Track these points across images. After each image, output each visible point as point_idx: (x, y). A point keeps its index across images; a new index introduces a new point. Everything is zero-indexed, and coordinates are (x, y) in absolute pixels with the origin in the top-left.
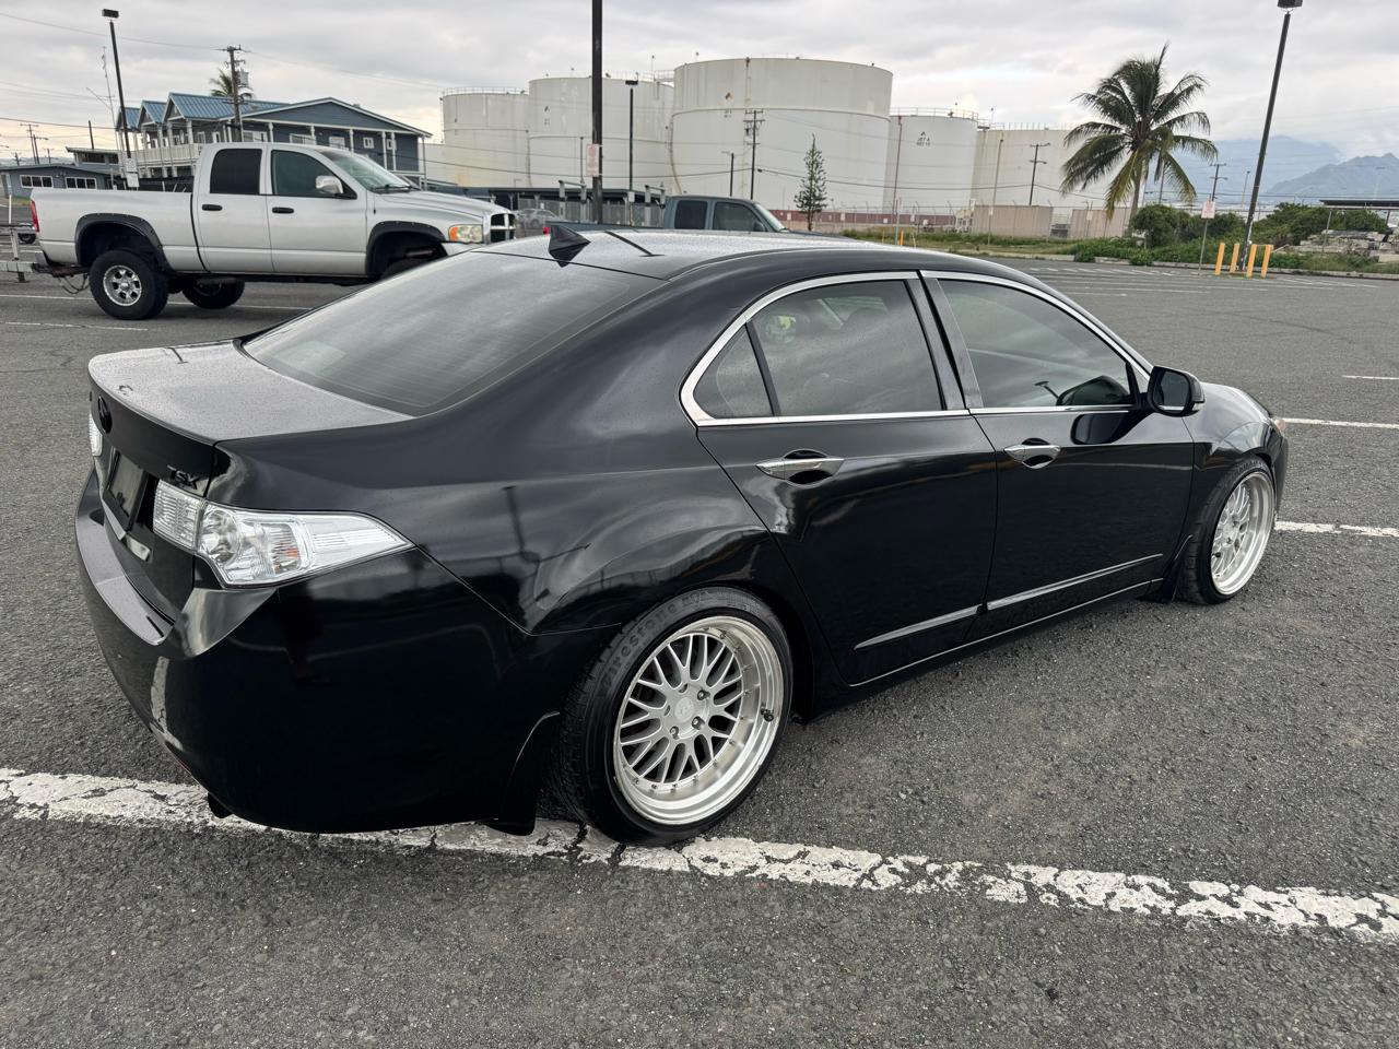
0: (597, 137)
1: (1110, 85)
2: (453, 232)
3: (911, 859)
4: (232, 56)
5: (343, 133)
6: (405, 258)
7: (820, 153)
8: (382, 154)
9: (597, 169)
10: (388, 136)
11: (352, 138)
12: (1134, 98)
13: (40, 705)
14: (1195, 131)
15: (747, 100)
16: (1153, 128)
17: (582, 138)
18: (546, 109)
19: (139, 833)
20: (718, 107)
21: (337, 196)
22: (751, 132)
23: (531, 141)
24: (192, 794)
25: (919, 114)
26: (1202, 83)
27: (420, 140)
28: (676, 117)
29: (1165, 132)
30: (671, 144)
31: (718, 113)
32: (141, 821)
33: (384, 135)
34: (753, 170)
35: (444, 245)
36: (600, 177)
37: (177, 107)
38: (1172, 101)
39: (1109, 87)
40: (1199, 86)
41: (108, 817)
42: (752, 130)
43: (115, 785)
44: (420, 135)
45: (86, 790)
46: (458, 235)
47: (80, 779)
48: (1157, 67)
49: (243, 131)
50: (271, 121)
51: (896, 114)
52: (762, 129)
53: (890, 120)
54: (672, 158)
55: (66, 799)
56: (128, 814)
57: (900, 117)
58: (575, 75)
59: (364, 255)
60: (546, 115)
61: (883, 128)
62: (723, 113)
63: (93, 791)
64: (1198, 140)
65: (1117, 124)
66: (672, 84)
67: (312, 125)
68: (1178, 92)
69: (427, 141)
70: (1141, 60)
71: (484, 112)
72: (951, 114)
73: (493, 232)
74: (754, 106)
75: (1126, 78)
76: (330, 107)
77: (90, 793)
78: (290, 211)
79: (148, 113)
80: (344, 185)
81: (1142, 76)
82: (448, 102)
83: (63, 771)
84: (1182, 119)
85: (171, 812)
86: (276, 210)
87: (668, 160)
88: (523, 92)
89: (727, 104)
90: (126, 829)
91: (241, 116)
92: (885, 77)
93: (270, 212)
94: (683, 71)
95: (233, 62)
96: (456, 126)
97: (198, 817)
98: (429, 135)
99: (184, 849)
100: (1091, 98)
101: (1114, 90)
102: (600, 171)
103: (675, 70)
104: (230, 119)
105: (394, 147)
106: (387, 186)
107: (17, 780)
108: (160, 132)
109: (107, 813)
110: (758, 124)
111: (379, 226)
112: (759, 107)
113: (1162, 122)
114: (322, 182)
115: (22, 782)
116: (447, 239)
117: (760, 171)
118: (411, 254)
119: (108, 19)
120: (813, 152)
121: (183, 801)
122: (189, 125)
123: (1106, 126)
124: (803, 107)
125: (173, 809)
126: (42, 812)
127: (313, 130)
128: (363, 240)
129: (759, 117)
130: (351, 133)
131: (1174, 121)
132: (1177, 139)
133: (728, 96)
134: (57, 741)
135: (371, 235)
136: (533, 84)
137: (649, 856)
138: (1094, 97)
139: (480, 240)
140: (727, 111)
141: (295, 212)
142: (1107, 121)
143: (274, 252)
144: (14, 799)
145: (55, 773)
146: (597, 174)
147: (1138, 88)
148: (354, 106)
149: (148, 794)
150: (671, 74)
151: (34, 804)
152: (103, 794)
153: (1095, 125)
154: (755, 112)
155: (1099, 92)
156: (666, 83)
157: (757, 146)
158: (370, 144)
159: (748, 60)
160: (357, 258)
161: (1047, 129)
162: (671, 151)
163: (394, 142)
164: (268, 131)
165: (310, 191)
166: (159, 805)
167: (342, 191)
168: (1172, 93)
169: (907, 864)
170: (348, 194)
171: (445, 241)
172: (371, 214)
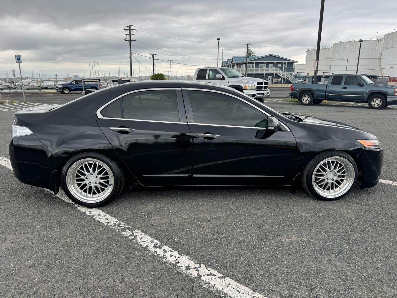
2: (246, 87)
4: (247, 46)
5: (273, 63)
8: (283, 68)
9: (316, 68)
10: (285, 63)
11: (275, 64)
17: (348, 59)
18: (338, 52)
21: (221, 79)
23: (332, 62)
27: (294, 63)
28: (383, 51)
30: (380, 59)
33: (284, 63)
37: (234, 60)
44: (294, 62)
49: (247, 65)
50: (255, 62)
54: (380, 63)
58: (349, 40)
66: (383, 40)
67: (265, 62)
69: (296, 64)
76: (271, 56)
79: (228, 62)
82: (308, 52)
87: (379, 64)
91: (248, 61)
95: (248, 48)
96: (310, 59)
98: (297, 62)
103: (385, 35)
104: (245, 62)
105: (286, 66)
108: (230, 66)
119: (218, 41)
122: (236, 64)
127: (265, 63)
130: (275, 63)
136: (334, 45)
139: (253, 89)
148: (277, 56)
150: (383, 37)
156: (381, 40)
158: (280, 65)
162: (380, 61)
163: (286, 64)
164: (254, 64)
170: (223, 78)
171: (244, 90)
172: (227, 83)
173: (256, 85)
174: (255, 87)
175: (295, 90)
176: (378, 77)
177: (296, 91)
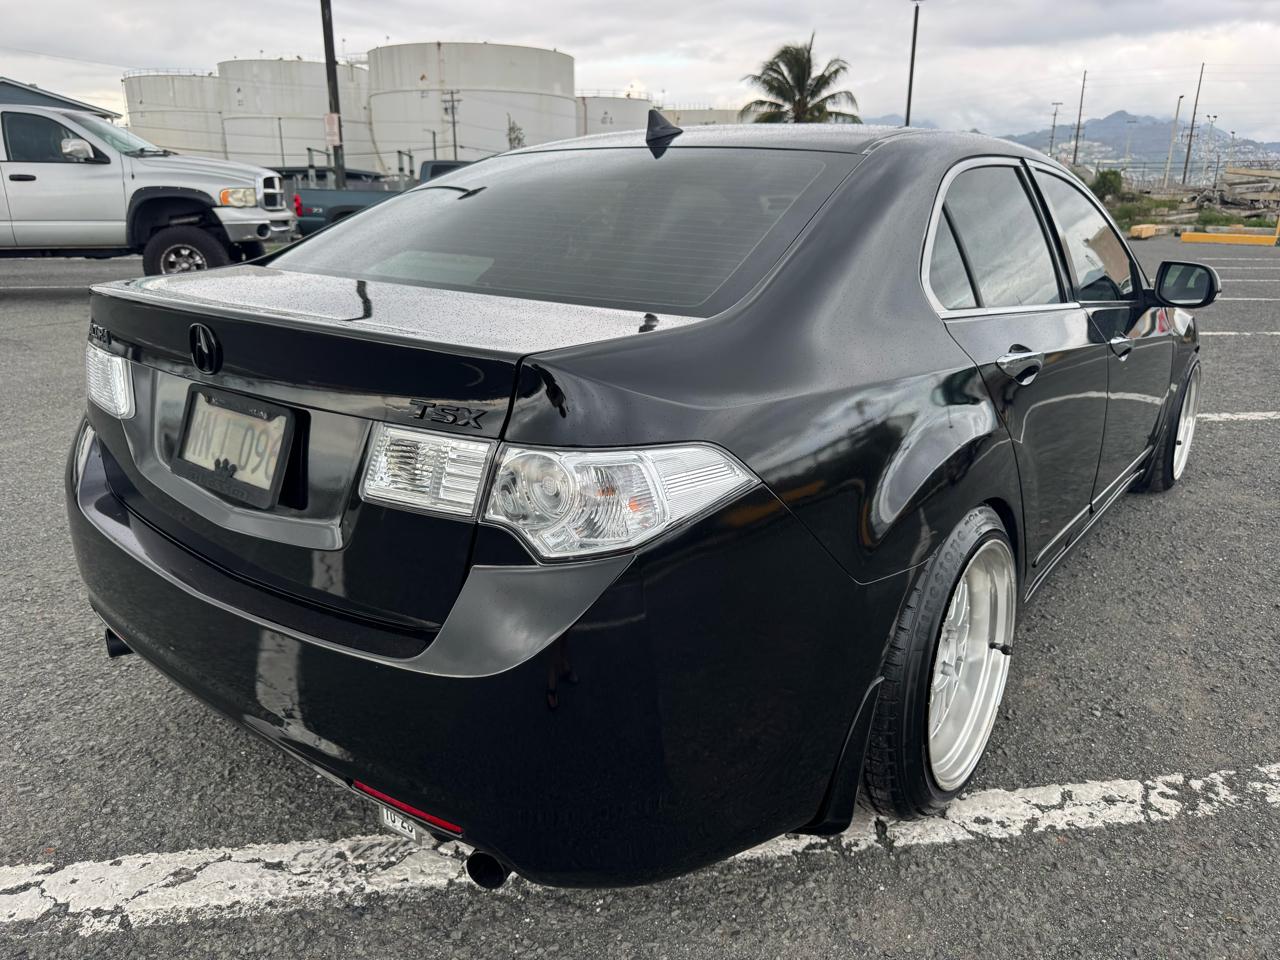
0: (335, 106)
1: (771, 67)
2: (225, 195)
3: (1168, 779)
6: (168, 226)
7: (520, 129)
9: (337, 138)
12: (793, 78)
13: (15, 768)
14: (845, 108)
15: (442, 82)
16: (810, 106)
17: (280, 119)
18: (239, 90)
19: (280, 922)
20: (414, 88)
21: (88, 160)
22: (450, 111)
23: (226, 123)
24: (318, 854)
25: (601, 95)
26: (846, 66)
28: (373, 99)
29: (820, 107)
30: (370, 123)
31: (414, 94)
32: (270, 904)
34: (455, 146)
35: (216, 210)
36: (341, 147)
38: (823, 81)
39: (771, 69)
40: (844, 68)
41: (218, 907)
42: (450, 109)
43: (201, 862)
45: (163, 874)
46: (230, 199)
47: (142, 861)
48: (809, 52)
51: (579, 95)
52: (460, 107)
53: (576, 100)
54: (372, 136)
55: (141, 893)
56: (246, 898)
57: (584, 98)
58: (265, 57)
59: (124, 224)
60: (239, 96)
61: (571, 108)
62: (419, 94)
63: (175, 874)
64: (847, 115)
65: (780, 102)
66: (366, 67)
68: (827, 74)
70: (795, 46)
71: (171, 95)
72: (628, 95)
73: (267, 196)
74: (449, 87)
75: (784, 62)
77: (171, 878)
78: (31, 178)
80: (95, 149)
81: (797, 60)
82: (128, 82)
83: (110, 853)
84: (833, 96)
85: (305, 884)
86: (14, 178)
87: (368, 137)
88: (211, 74)
89: (422, 85)
90: (257, 920)
92: (568, 61)
93: (7, 179)
94: (376, 54)
96: (141, 108)
97: (346, 883)
99: (358, 932)
100: (756, 78)
101: (775, 71)
102: (341, 140)
103: (368, 53)
106: (142, 150)
107: (49, 878)
109: (215, 902)
110: (456, 103)
111: (139, 193)
112: (454, 88)
113: (817, 99)
114: (69, 146)
115: (61, 881)
116: (219, 204)
117: (462, 147)
118: (175, 222)
120: (512, 129)
121: (310, 865)
123: (771, 104)
124: (494, 88)
125: (304, 878)
126: (118, 919)
128: (122, 208)
129: (456, 97)
131: (826, 98)
132: (831, 114)
133: (423, 78)
134: (75, 814)
135: (131, 203)
136: (222, 66)
137: (918, 830)
138: (759, 78)
139: (253, 203)
140: (423, 91)
141: (37, 180)
142: (771, 98)
143: (15, 224)
144: (62, 909)
145: (102, 859)
146: (337, 143)
147: (795, 69)
149: (256, 865)
150: (364, 57)
151: (98, 909)
152: (191, 877)
153: (762, 103)
154: (452, 93)
155: (763, 74)
156: (358, 66)
157: (456, 125)
159: (439, 44)
160: (116, 228)
161: (711, 109)
162: (371, 130)
165: (54, 155)
166: (282, 878)
167: (92, 156)
168: (823, 76)
169: (1169, 785)
170: (100, 158)
171: (216, 206)
172: (128, 180)
173: (261, 191)
174: (260, 196)
175: (311, 214)
176: (383, 177)
177: (317, 215)
